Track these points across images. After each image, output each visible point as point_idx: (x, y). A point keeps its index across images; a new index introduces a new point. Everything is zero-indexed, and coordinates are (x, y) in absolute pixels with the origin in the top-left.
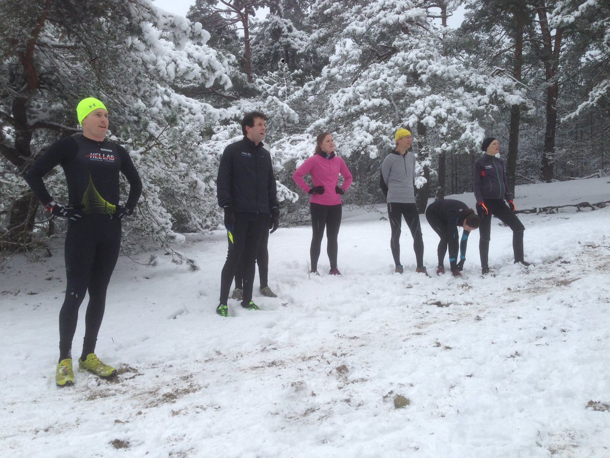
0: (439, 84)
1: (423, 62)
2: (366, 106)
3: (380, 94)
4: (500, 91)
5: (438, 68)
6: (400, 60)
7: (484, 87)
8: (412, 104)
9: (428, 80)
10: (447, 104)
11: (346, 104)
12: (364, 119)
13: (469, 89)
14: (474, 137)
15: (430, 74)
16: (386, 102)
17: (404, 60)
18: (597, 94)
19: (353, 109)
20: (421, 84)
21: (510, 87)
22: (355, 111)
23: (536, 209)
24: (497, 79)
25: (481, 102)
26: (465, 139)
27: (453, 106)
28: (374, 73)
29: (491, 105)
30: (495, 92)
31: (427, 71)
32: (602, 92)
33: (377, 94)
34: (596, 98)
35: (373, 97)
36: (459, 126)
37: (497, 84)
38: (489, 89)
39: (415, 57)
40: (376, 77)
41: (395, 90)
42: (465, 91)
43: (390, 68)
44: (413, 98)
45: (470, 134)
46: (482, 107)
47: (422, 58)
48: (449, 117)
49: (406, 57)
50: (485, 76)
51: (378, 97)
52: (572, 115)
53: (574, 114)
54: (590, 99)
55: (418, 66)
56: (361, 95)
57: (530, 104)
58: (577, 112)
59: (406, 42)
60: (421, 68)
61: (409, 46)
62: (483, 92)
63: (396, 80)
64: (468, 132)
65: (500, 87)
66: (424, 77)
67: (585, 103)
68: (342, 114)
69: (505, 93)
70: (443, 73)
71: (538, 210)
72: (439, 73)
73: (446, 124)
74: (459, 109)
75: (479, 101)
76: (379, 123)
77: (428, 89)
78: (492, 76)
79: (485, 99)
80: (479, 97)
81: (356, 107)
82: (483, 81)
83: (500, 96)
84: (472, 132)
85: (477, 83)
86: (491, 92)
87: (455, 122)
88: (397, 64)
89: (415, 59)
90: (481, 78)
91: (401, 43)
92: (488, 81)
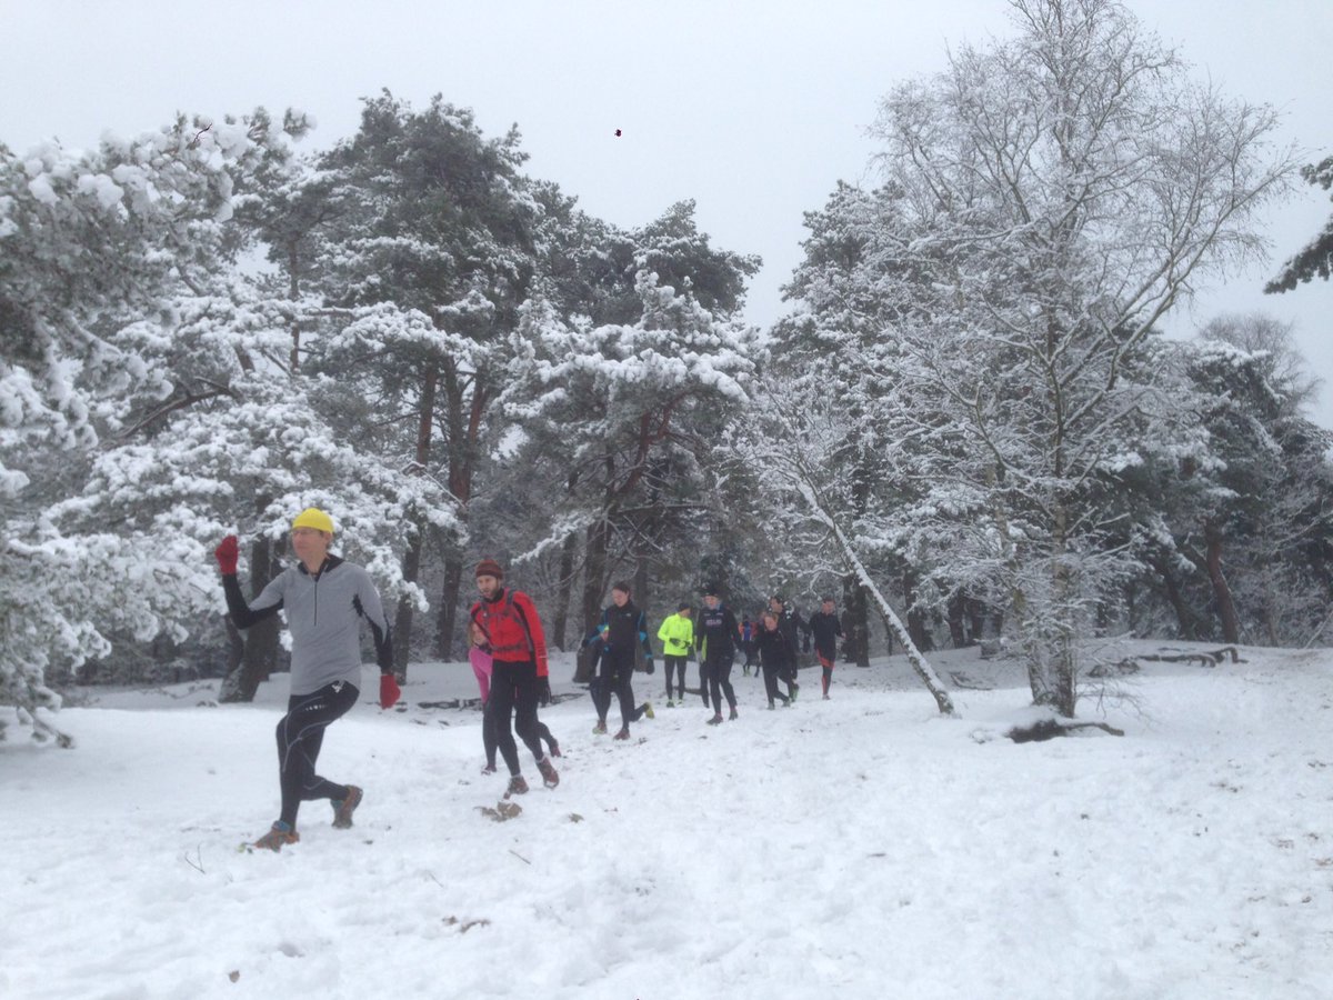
0: (321, 471)
1: (296, 430)
2: (186, 488)
3: (215, 472)
4: (420, 501)
5: (323, 446)
6: (250, 418)
7: (394, 490)
8: (276, 500)
9: (305, 461)
10: (340, 510)
11: (143, 478)
12: (182, 512)
13: (368, 488)
14: (389, 571)
15: (309, 453)
16: (227, 488)
17: (257, 417)
18: (565, 529)
19: (157, 490)
20: (290, 466)
21: (434, 495)
22: (162, 494)
23: (457, 701)
24: (413, 479)
25: (390, 514)
26: (374, 573)
27: (351, 514)
28: (198, 430)
29: (406, 521)
30: (413, 501)
31: (303, 447)
32: (572, 528)
33: (209, 470)
34: (564, 536)
35: (201, 475)
36: (360, 550)
37: (414, 489)
38: (404, 494)
39: (280, 417)
40: (204, 439)
41: (246, 470)
42: (363, 491)
43: (230, 426)
44: (280, 491)
45: (382, 565)
46: (393, 523)
47: (293, 423)
48: (345, 531)
49: (260, 413)
50: (395, 472)
51: (211, 476)
52: (528, 556)
53: (530, 554)
54: (554, 535)
55: (285, 434)
56: (174, 467)
57: (461, 529)
58: (536, 552)
59: (258, 386)
60: (290, 438)
61: (263, 394)
62: (391, 497)
63: (248, 453)
64: (378, 561)
65: (420, 494)
66: (297, 456)
67: (547, 541)
68: (133, 495)
69: (428, 506)
70: (333, 456)
71: (461, 704)
72: (325, 454)
73: (340, 543)
74: (361, 521)
75: (387, 510)
76: (215, 525)
77: (305, 478)
78: (404, 472)
79: (397, 510)
80: (386, 504)
81: (165, 487)
82: (391, 479)
83: (421, 509)
84: (385, 562)
85: (383, 481)
86: (407, 500)
87: (355, 542)
88: (243, 424)
89: (279, 421)
90: (388, 474)
91: (248, 385)
92: (399, 481)
